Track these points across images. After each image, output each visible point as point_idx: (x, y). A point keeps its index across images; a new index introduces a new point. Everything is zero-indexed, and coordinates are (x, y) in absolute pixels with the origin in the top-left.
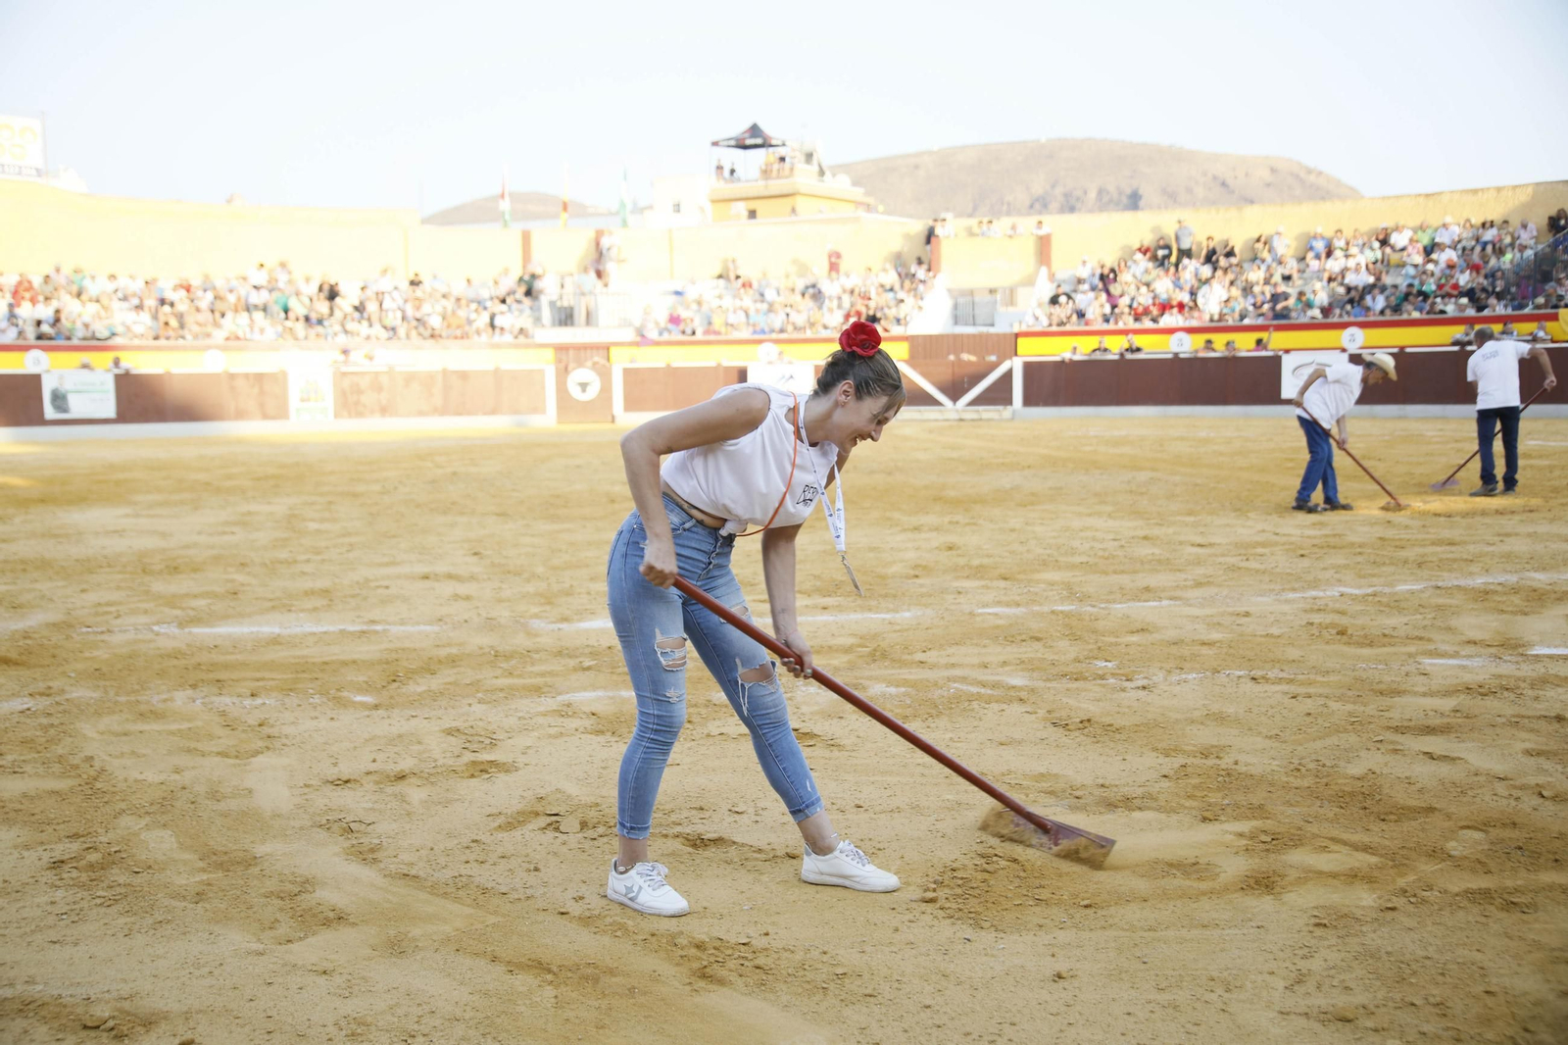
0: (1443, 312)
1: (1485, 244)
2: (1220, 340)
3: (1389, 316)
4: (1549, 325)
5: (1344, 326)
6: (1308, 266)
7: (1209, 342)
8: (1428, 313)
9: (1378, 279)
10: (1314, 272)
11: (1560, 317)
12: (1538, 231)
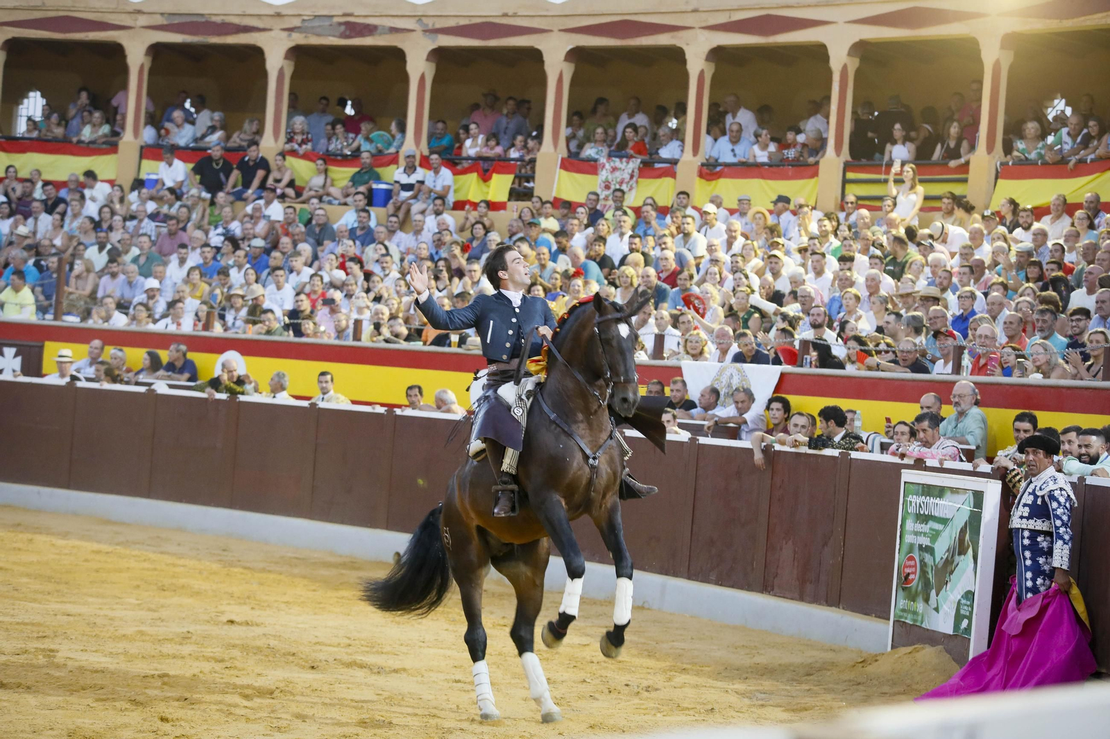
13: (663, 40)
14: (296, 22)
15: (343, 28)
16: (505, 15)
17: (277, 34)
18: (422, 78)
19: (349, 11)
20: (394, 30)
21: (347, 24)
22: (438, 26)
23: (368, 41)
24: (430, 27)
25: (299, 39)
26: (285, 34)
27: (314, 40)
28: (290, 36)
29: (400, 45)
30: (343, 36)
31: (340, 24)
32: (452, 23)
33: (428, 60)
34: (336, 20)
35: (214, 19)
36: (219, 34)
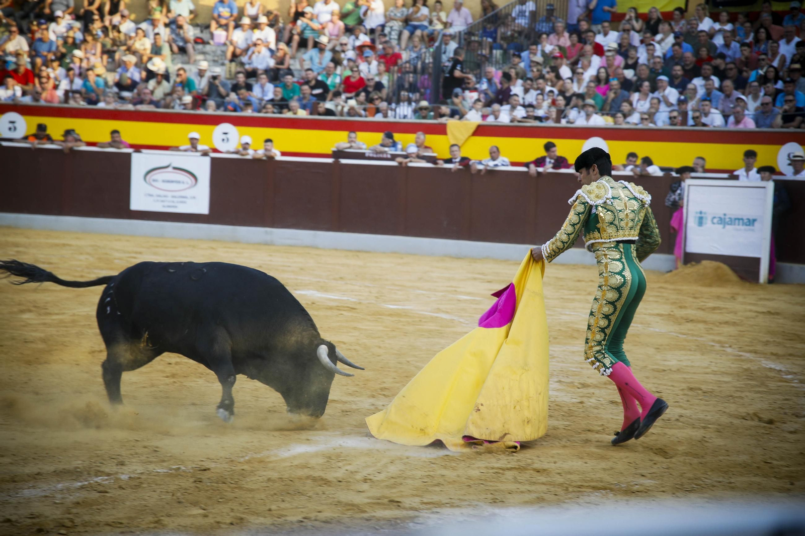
0: (329, 112)
1: (416, 28)
2: (56, 127)
3: (270, 113)
4: (432, 139)
5: (215, 121)
6: (212, 36)
7: (42, 128)
8: (311, 114)
9: (281, 62)
10: (219, 45)
11: (449, 130)
12: (473, 17)
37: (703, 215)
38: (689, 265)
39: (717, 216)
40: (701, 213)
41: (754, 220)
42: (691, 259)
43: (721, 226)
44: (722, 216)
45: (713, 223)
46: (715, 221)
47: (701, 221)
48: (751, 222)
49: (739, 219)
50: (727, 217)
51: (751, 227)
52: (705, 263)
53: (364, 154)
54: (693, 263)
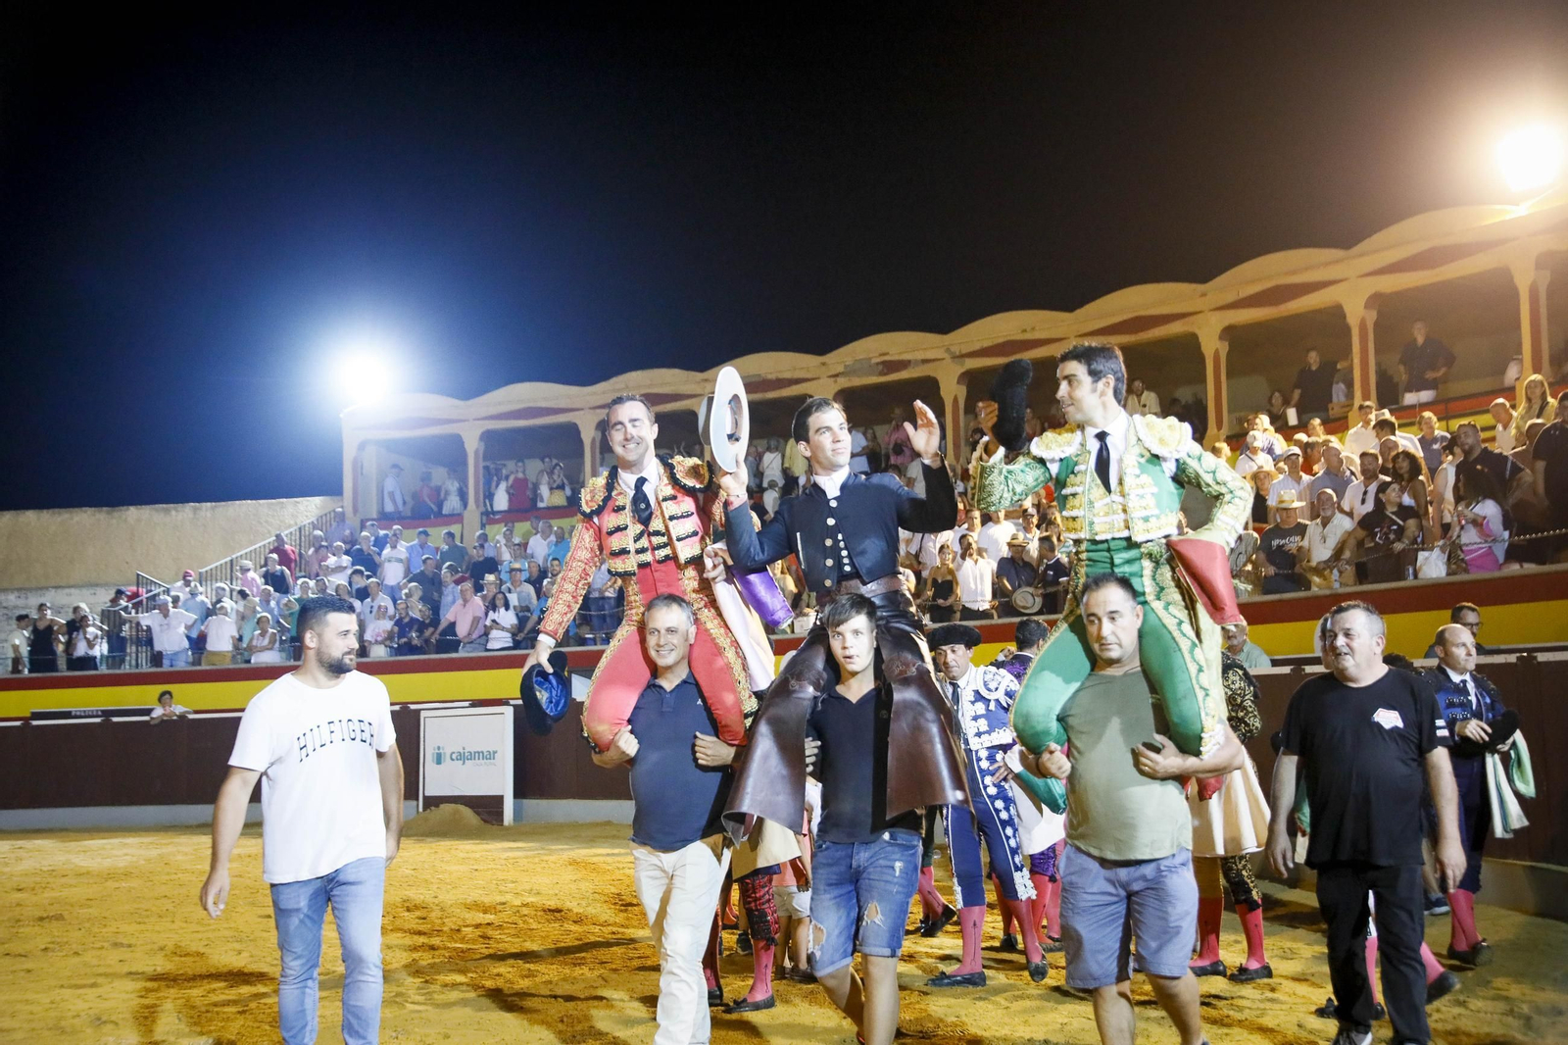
13: (1175, 328)
14: (840, 369)
15: (881, 367)
16: (1025, 331)
17: (824, 381)
18: (956, 400)
19: (884, 350)
20: (925, 361)
21: (884, 363)
22: (964, 352)
23: (904, 375)
24: (958, 353)
25: (844, 383)
26: (833, 379)
27: (858, 381)
28: (836, 382)
29: (932, 374)
30: (882, 374)
31: (878, 364)
32: (977, 346)
33: (958, 383)
34: (874, 361)
35: (770, 377)
36: (774, 389)
37: (441, 751)
38: (428, 811)
39: (456, 751)
40: (439, 748)
41: (495, 752)
42: (432, 802)
43: (461, 762)
44: (462, 751)
45: (453, 760)
46: (454, 756)
47: (439, 760)
48: (491, 756)
49: (479, 753)
50: (466, 751)
51: (492, 761)
52: (442, 806)
53: (70, 712)
54: (433, 808)
